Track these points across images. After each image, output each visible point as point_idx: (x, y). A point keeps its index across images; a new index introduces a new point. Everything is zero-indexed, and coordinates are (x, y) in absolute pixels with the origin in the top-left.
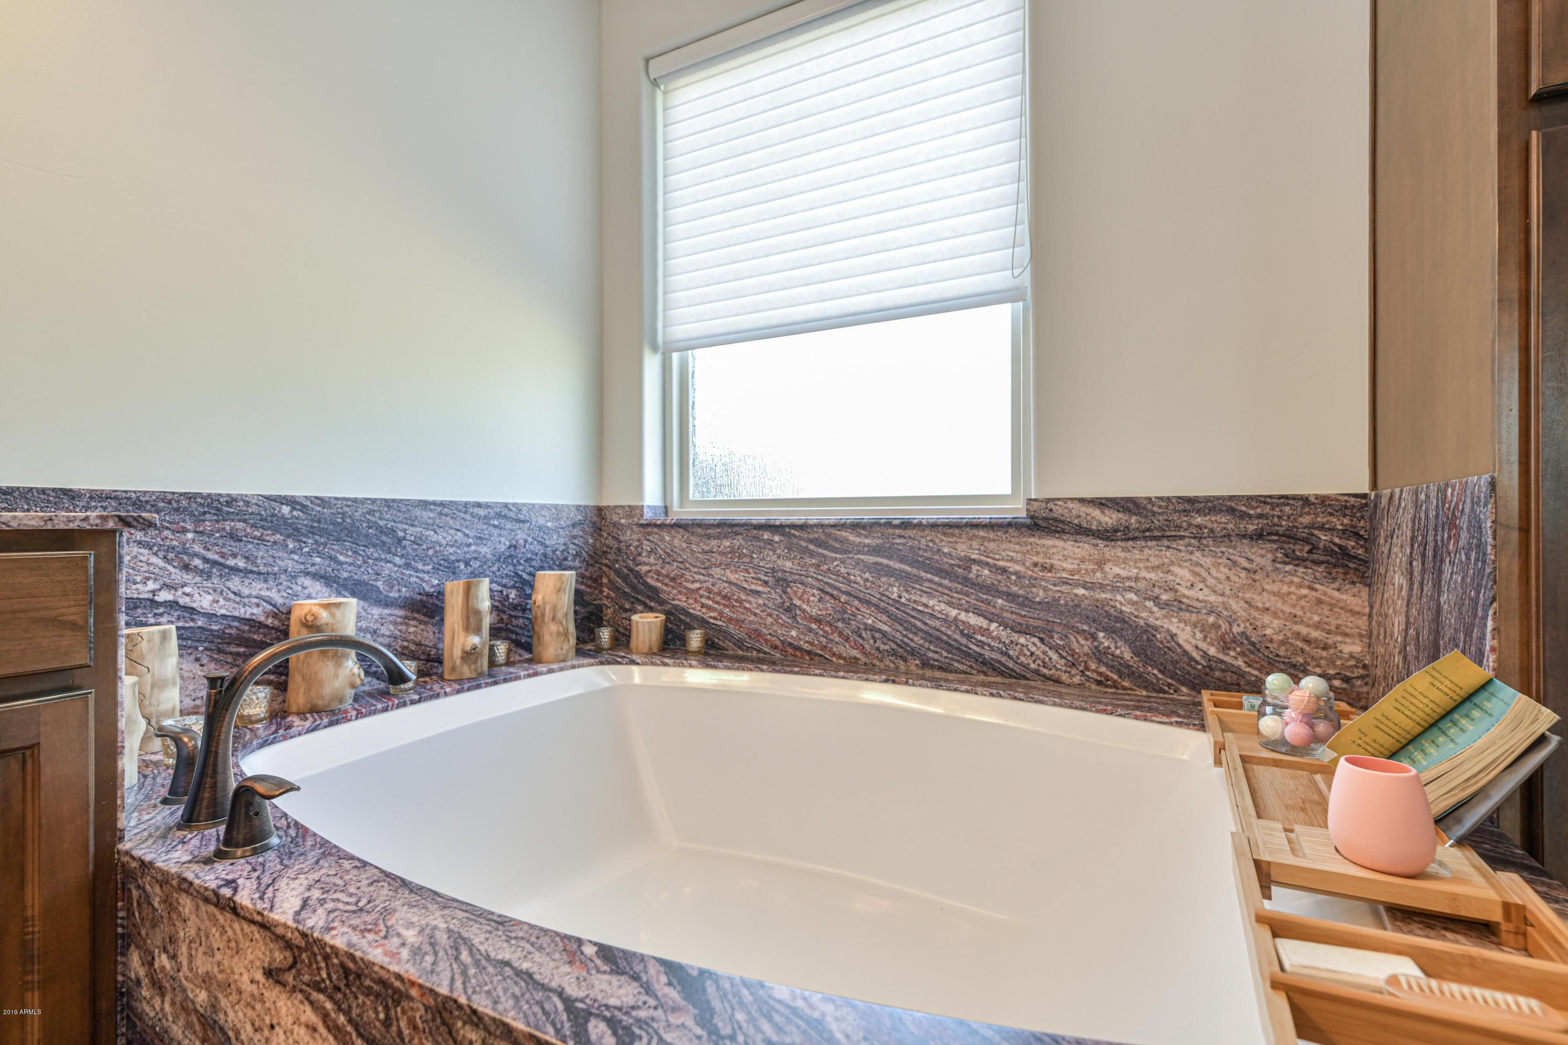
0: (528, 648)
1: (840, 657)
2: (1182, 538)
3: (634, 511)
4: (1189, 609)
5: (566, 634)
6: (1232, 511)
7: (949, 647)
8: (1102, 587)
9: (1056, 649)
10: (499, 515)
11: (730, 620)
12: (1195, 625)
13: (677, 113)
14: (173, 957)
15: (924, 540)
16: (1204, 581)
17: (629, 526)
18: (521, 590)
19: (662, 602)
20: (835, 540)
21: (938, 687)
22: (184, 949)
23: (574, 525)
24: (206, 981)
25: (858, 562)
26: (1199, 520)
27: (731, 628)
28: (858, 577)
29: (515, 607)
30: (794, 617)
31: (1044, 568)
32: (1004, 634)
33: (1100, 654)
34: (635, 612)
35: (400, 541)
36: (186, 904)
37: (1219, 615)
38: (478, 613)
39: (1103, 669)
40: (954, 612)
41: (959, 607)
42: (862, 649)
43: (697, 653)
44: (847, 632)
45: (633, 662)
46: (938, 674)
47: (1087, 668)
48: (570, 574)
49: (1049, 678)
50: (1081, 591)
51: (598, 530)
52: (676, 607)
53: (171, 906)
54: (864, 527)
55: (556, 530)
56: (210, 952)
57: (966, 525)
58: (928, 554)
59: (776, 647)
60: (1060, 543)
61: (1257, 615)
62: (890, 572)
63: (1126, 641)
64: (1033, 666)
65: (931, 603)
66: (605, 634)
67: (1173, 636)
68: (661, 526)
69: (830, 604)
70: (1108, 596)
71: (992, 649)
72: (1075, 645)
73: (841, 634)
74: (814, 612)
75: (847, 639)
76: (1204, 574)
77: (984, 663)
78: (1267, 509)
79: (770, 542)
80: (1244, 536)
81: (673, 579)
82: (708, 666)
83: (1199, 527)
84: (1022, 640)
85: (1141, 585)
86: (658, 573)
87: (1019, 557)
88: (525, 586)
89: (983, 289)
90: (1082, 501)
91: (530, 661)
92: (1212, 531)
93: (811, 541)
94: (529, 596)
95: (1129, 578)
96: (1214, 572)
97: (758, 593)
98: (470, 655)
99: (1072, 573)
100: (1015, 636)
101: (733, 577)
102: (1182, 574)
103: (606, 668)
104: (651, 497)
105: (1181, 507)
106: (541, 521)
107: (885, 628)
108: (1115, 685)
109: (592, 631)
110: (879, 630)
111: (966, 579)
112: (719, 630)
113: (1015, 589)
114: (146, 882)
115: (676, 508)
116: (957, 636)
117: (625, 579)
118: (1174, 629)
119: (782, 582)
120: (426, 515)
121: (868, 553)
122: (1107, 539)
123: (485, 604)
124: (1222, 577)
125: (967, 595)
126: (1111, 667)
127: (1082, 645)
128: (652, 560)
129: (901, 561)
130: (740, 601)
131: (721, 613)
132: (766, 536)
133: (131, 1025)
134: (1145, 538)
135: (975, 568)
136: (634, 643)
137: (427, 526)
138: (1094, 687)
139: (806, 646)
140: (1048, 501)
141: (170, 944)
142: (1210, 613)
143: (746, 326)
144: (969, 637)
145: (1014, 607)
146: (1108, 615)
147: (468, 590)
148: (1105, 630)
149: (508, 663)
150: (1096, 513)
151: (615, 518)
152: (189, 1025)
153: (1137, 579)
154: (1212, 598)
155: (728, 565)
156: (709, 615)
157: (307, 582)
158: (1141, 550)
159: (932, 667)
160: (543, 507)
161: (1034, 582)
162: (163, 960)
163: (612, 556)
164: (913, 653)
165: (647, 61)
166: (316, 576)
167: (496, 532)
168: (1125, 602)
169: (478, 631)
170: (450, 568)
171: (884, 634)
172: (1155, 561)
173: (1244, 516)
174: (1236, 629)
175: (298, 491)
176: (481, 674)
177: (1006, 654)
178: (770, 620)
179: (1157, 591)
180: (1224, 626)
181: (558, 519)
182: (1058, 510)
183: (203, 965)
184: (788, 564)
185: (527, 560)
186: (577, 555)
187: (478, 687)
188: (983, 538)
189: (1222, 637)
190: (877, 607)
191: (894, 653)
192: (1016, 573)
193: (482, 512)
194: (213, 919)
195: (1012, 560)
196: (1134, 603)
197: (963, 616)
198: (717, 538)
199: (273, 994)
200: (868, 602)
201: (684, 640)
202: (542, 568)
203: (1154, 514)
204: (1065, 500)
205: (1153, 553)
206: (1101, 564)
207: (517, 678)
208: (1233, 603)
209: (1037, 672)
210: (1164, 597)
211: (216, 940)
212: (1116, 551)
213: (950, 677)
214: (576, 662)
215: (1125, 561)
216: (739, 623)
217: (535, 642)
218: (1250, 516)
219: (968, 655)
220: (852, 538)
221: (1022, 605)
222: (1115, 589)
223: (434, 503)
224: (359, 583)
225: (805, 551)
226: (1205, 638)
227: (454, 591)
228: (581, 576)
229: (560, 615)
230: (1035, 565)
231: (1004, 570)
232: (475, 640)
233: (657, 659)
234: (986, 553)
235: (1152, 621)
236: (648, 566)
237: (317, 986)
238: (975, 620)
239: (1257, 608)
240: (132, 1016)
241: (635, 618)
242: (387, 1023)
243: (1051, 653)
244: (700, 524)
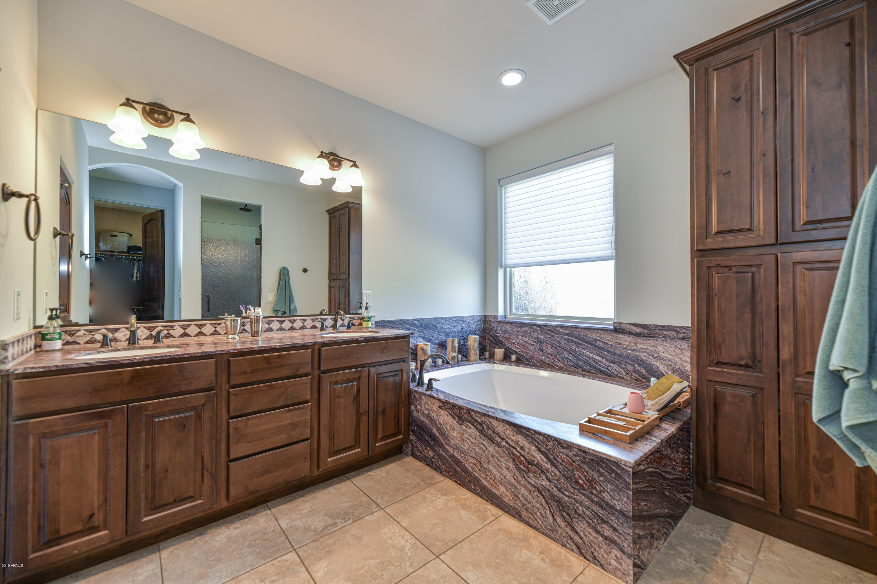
0: (466, 357)
1: (557, 366)
2: (660, 337)
3: (495, 317)
4: (663, 359)
5: (476, 354)
6: (675, 330)
7: (590, 366)
8: (636, 351)
9: (623, 368)
10: (459, 320)
11: (524, 352)
12: (664, 364)
13: (509, 195)
14: (421, 406)
15: (582, 332)
16: (667, 351)
17: (494, 322)
18: (464, 340)
19: (504, 345)
20: (556, 330)
21: (584, 377)
22: (423, 404)
23: (478, 321)
24: (427, 409)
25: (563, 338)
26: (665, 332)
27: (525, 355)
28: (563, 342)
29: (463, 345)
30: (544, 353)
31: (619, 344)
32: (607, 363)
33: (636, 371)
34: (496, 348)
35: (437, 328)
36: (423, 397)
37: (672, 362)
38: (455, 347)
39: (637, 376)
40: (592, 355)
41: (593, 354)
42: (564, 364)
43: (514, 362)
44: (560, 359)
45: (495, 363)
46: (587, 373)
47: (632, 375)
48: (477, 336)
49: (620, 377)
50: (630, 352)
51: (485, 322)
52: (508, 347)
53: (420, 398)
54: (564, 327)
55: (473, 323)
56: (428, 405)
57: (595, 329)
58: (584, 337)
59: (538, 362)
60: (623, 337)
61: (683, 362)
62: (572, 341)
63: (644, 368)
64: (616, 373)
65: (585, 352)
66: (487, 354)
67: (658, 367)
68: (504, 322)
69: (554, 350)
70: (638, 354)
71: (603, 367)
72: (628, 368)
73: (558, 359)
74: (550, 352)
75: (560, 361)
76: (667, 349)
77: (601, 371)
78: (686, 331)
79: (536, 330)
80: (679, 338)
81: (507, 339)
82: (517, 366)
83: (665, 335)
84: (612, 365)
85: (648, 351)
86: (503, 337)
87: (611, 340)
88: (465, 339)
89: (602, 255)
90: (630, 324)
91: (467, 360)
92: (669, 336)
93: (548, 330)
94: (467, 342)
95: (644, 349)
96: (670, 349)
97: (533, 345)
98: (453, 358)
99: (627, 346)
100: (610, 364)
101: (525, 339)
102: (661, 348)
103: (488, 364)
104: (501, 312)
105: (660, 328)
106: (469, 321)
107: (571, 358)
108: (641, 381)
109: (483, 353)
110: (569, 359)
111: (595, 345)
112: (521, 355)
113: (610, 349)
114: (415, 394)
115: (508, 316)
116: (593, 363)
117: (493, 337)
118: (658, 365)
119: (540, 342)
120: (443, 321)
121: (566, 335)
122: (638, 336)
123: (456, 345)
124: (673, 350)
125: (596, 350)
126: (639, 375)
127: (630, 368)
128: (501, 332)
129: (576, 338)
130: (527, 347)
131: (522, 350)
132: (535, 328)
133: (412, 418)
134: (649, 337)
135: (598, 342)
136: (495, 357)
137: (443, 324)
138: (634, 381)
139: (547, 362)
140: (620, 323)
141: (420, 404)
142: (669, 361)
143: (530, 262)
144: (596, 363)
145: (610, 355)
146: (638, 360)
147: (453, 341)
148: (637, 364)
149: (462, 361)
150: (634, 328)
151: (490, 319)
152: (424, 417)
153: (647, 349)
154: (670, 357)
155: (524, 336)
156: (518, 350)
157: (419, 338)
158: (648, 340)
159: (585, 371)
160: (470, 317)
161: (616, 348)
162: (419, 407)
163: (489, 330)
164: (579, 366)
165: (499, 180)
166: (421, 337)
167: (458, 324)
168: (643, 356)
169: (455, 352)
170: (447, 335)
171: (571, 360)
172: (652, 344)
173: (679, 332)
174: (677, 367)
175: (418, 317)
176: (456, 363)
177: (607, 369)
178: (536, 353)
179: (653, 353)
180: (673, 366)
181: (473, 320)
182: (623, 326)
183: (427, 407)
184: (542, 337)
185: (466, 332)
186: (479, 330)
187: (456, 366)
188: (600, 333)
189: (673, 369)
190: (568, 352)
191: (574, 366)
192: (610, 345)
193: (455, 319)
194: (429, 399)
195: (609, 340)
196: (646, 356)
197: (594, 356)
198: (520, 327)
199: (440, 410)
200: (566, 350)
201: (510, 357)
202: (469, 334)
203: (652, 330)
204: (625, 323)
205: (651, 341)
206: (636, 344)
207: (465, 365)
208: (676, 359)
209: (617, 375)
210: (655, 355)
211: (429, 402)
212: (640, 340)
213: (590, 374)
214: (479, 362)
215: (643, 343)
216: (527, 353)
217: (468, 356)
218: (681, 333)
219: (596, 368)
220: (561, 330)
221: (612, 354)
222: (640, 352)
223: (444, 318)
224: (429, 339)
225: (547, 333)
226: (668, 369)
227: (449, 340)
228: (480, 336)
229: (475, 348)
230: (616, 342)
231: (607, 344)
232: (454, 354)
233: (502, 363)
234: (601, 338)
235: (651, 362)
236: (500, 334)
237: (448, 409)
238: (598, 358)
239: (683, 361)
240: (412, 417)
241: (496, 350)
242: (460, 413)
243: (621, 370)
244: (515, 323)
